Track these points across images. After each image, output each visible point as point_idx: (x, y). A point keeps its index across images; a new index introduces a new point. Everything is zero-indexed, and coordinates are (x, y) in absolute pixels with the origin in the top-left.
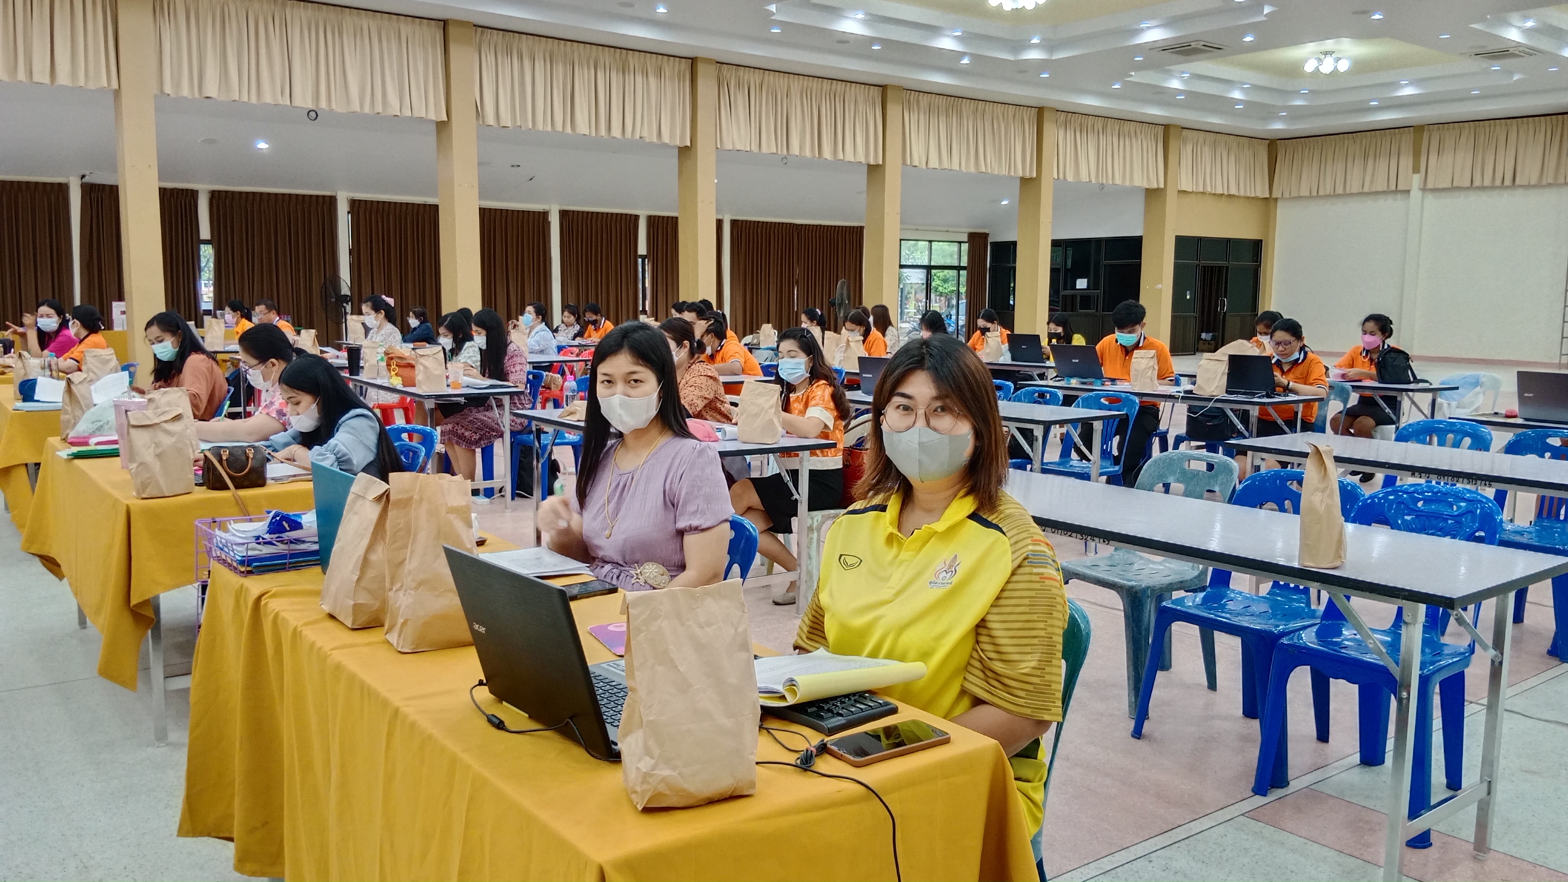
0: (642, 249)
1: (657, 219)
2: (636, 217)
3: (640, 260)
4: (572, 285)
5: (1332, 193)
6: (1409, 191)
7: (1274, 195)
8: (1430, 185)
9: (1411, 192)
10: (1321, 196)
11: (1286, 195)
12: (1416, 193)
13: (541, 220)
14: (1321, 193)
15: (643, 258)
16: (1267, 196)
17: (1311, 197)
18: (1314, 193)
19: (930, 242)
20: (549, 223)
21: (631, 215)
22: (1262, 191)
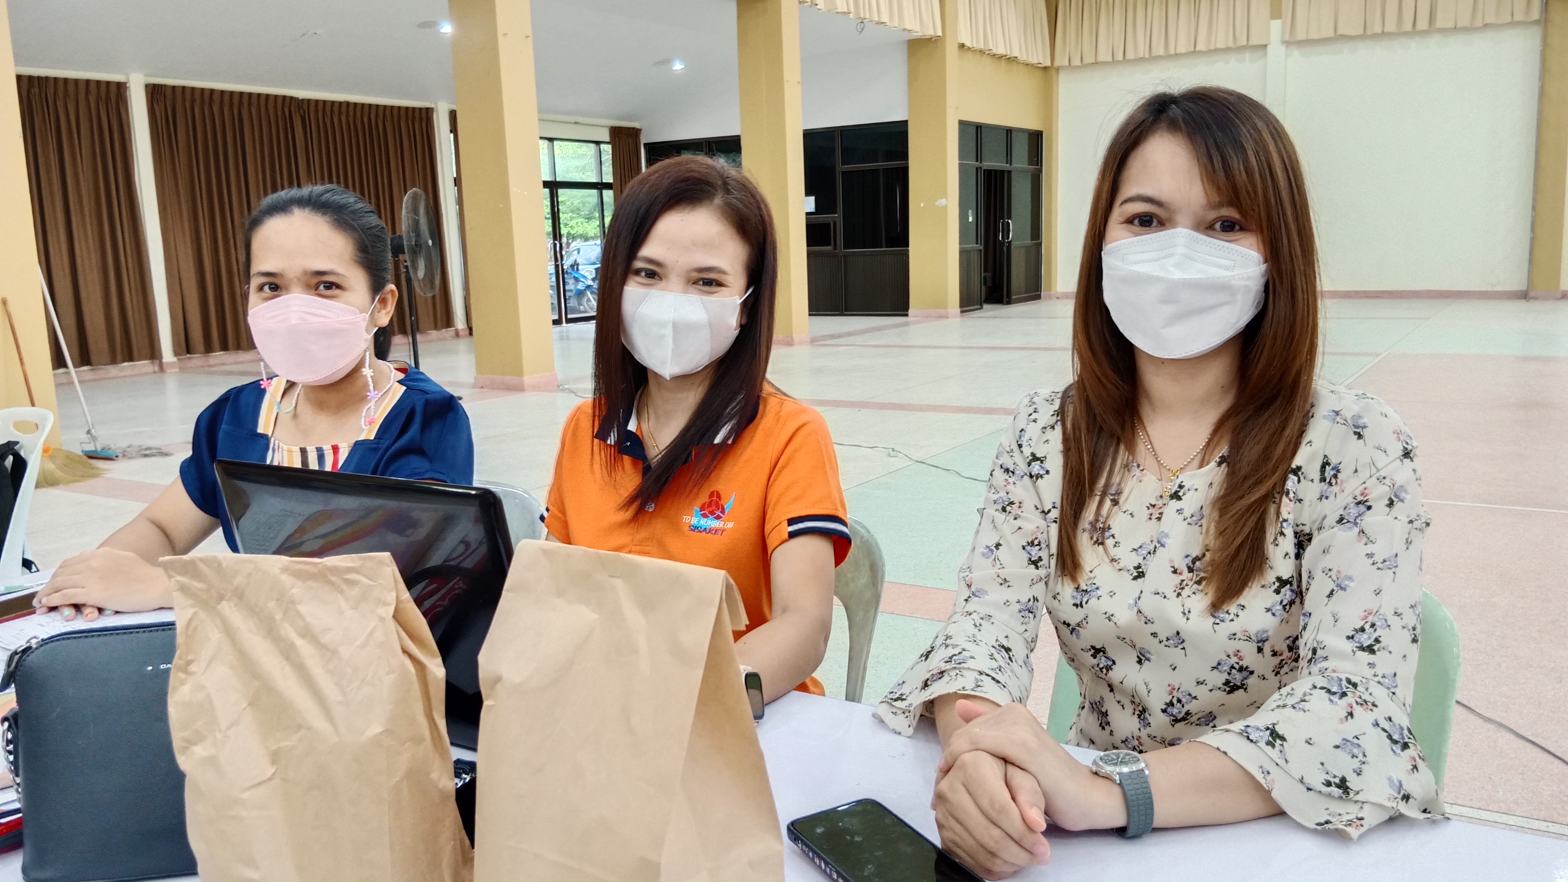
5: (1147, 56)
6: (1265, 46)
7: (1057, 63)
8: (1301, 36)
9: (1269, 47)
10: (1130, 60)
11: (1076, 62)
12: (1276, 49)
14: (1130, 55)
16: (1048, 64)
17: (1114, 62)
18: (1121, 58)
22: (1040, 57)
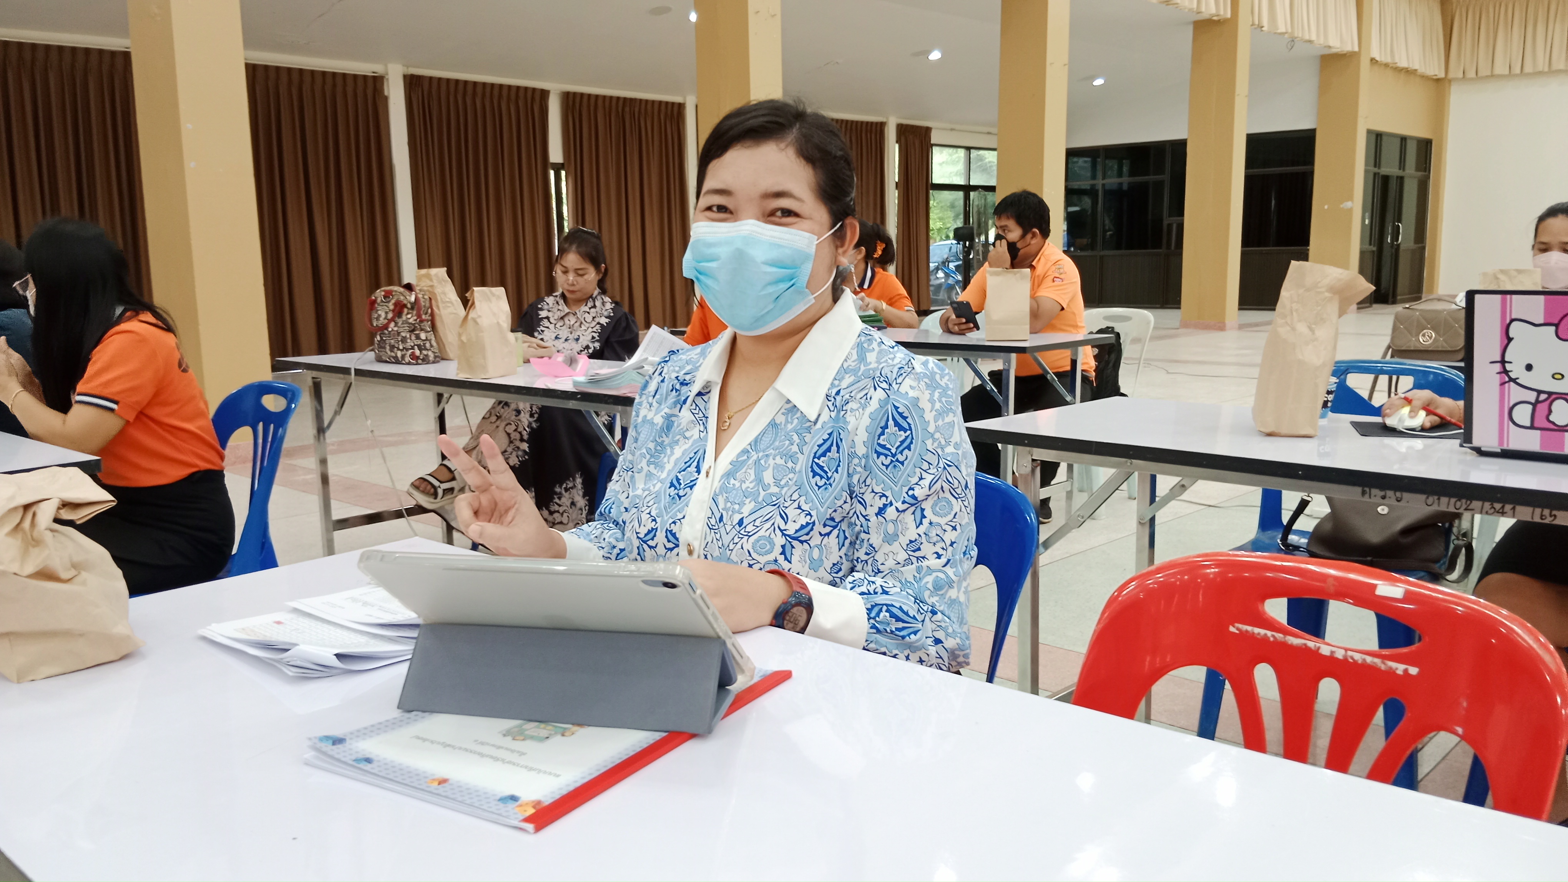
0: (556, 154)
1: (578, 100)
2: (544, 94)
3: (552, 173)
4: (434, 216)
5: (1546, 69)
10: (1529, 74)
11: (1471, 74)
13: (370, 92)
14: (1528, 69)
15: (558, 168)
16: (1442, 75)
17: (1510, 75)
18: (1517, 70)
19: (968, 149)
20: (386, 99)
21: (534, 90)
22: (1435, 69)
